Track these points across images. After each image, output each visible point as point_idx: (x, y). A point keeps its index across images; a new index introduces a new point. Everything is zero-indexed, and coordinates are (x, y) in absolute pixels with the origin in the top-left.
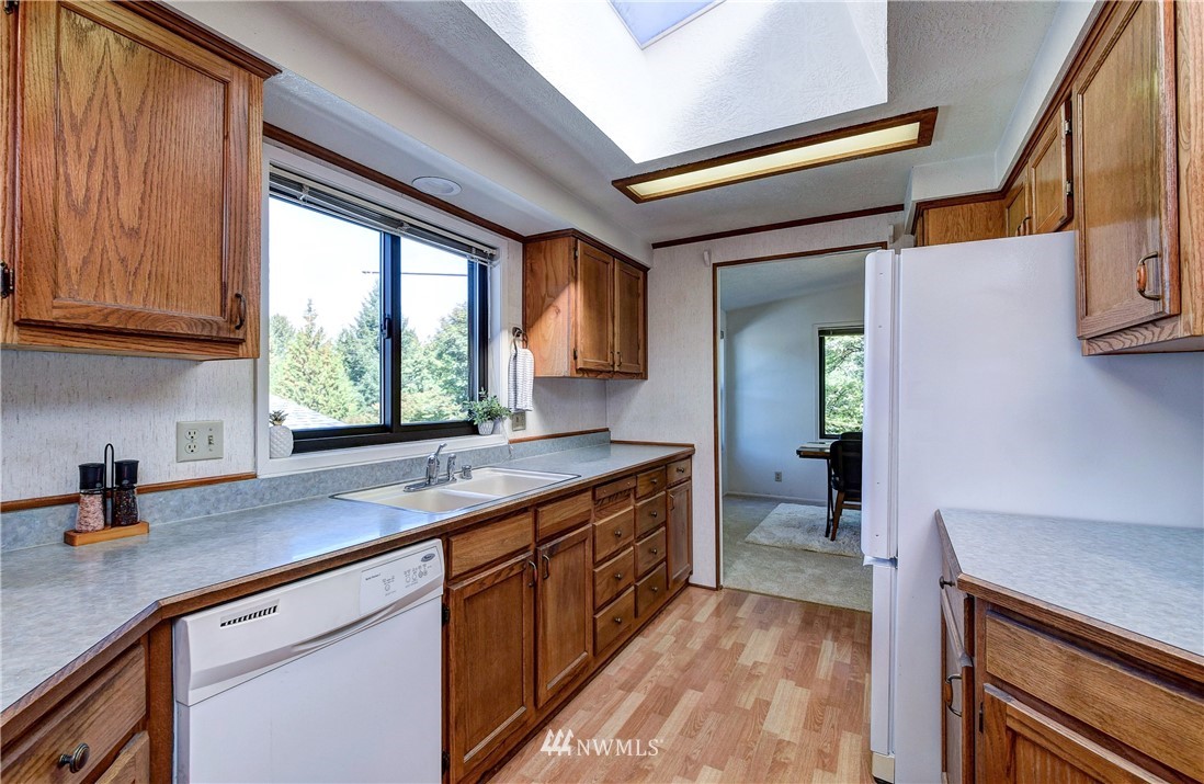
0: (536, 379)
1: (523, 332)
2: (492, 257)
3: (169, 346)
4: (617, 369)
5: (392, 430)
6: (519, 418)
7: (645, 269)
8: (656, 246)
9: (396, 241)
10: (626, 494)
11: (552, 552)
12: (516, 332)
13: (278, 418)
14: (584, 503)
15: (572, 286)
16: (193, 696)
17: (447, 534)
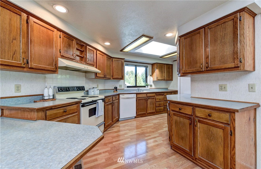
0: (153, 81)
1: (152, 75)
2: (147, 67)
3: (119, 79)
4: (165, 79)
5: (136, 86)
6: (151, 86)
7: (172, 65)
8: (174, 61)
9: (136, 68)
10: (162, 95)
11: (149, 99)
12: (151, 75)
13: (126, 85)
14: (154, 94)
15: (157, 70)
16: (120, 99)
17: (137, 94)
